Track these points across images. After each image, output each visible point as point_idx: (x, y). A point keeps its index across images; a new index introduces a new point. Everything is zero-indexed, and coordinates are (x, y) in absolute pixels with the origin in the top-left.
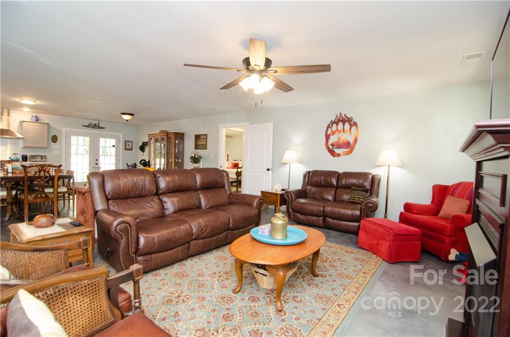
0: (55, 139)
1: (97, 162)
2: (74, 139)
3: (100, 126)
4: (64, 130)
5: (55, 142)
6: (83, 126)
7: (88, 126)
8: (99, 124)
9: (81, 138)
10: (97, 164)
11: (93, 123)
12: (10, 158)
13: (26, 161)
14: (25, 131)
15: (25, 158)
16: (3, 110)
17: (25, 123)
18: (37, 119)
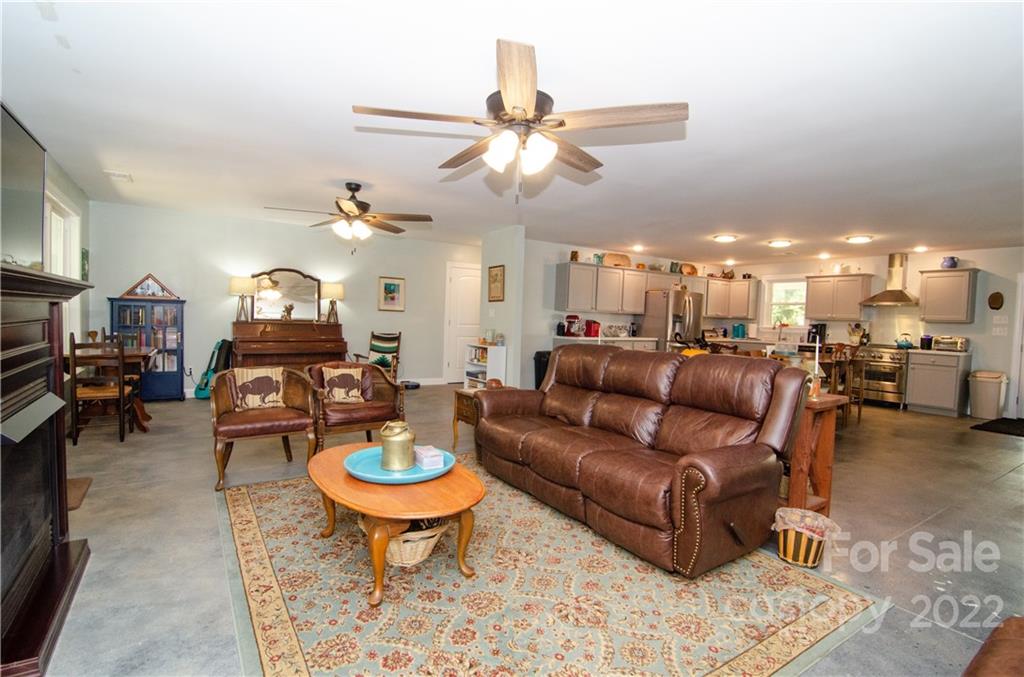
0: (996, 302)
5: (998, 309)
12: (896, 341)
13: (929, 348)
14: (924, 290)
15: (927, 343)
16: (892, 258)
17: (925, 275)
18: (953, 264)
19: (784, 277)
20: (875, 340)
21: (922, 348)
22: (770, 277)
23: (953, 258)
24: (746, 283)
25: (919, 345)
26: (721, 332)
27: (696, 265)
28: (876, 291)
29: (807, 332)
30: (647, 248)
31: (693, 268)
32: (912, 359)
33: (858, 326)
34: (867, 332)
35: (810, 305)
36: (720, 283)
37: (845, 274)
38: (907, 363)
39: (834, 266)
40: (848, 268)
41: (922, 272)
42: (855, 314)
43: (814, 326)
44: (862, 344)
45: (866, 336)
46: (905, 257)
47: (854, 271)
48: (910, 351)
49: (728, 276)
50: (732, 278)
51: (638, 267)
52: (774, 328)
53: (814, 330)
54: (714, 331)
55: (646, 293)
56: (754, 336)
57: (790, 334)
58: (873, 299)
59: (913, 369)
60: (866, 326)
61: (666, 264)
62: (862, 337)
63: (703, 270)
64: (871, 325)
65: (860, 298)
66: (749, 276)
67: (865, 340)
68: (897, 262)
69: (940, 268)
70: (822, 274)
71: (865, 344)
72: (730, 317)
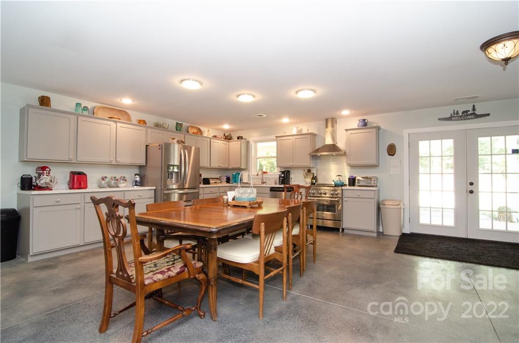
0: (392, 150)
1: (471, 188)
2: (424, 147)
3: (477, 112)
4: (406, 133)
5: (393, 155)
6: (439, 119)
7: (450, 119)
8: (474, 109)
9: (436, 143)
10: (471, 192)
11: (461, 109)
12: (333, 181)
13: (354, 185)
14: (348, 143)
15: (352, 181)
16: (327, 120)
17: (348, 132)
18: (365, 124)
19: (264, 138)
20: (320, 181)
21: (349, 185)
22: (256, 138)
23: (364, 120)
24: (239, 142)
25: (347, 183)
26: (224, 179)
27: (202, 128)
28: (319, 145)
29: (278, 177)
30: (136, 103)
31: (199, 130)
32: (346, 194)
33: (309, 171)
34: (315, 175)
35: (279, 157)
36: (220, 142)
37: (300, 134)
38: (342, 198)
39: (292, 129)
40: (301, 130)
41: (346, 130)
42: (308, 162)
43: (283, 172)
44: (313, 184)
45: (314, 178)
46: (334, 121)
47: (305, 131)
48: (343, 188)
49: (228, 138)
50: (230, 139)
51: (139, 123)
52: (258, 175)
53: (283, 175)
54: (219, 179)
55: (147, 146)
56: (247, 182)
57: (269, 179)
58: (317, 151)
59: (346, 201)
60: (314, 171)
61: (172, 123)
62: (312, 179)
63: (208, 132)
64: (317, 170)
65: (309, 151)
66: (242, 138)
67: (314, 181)
68: (330, 124)
69: (357, 127)
70: (286, 134)
71: (314, 184)
72: (230, 168)
